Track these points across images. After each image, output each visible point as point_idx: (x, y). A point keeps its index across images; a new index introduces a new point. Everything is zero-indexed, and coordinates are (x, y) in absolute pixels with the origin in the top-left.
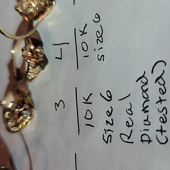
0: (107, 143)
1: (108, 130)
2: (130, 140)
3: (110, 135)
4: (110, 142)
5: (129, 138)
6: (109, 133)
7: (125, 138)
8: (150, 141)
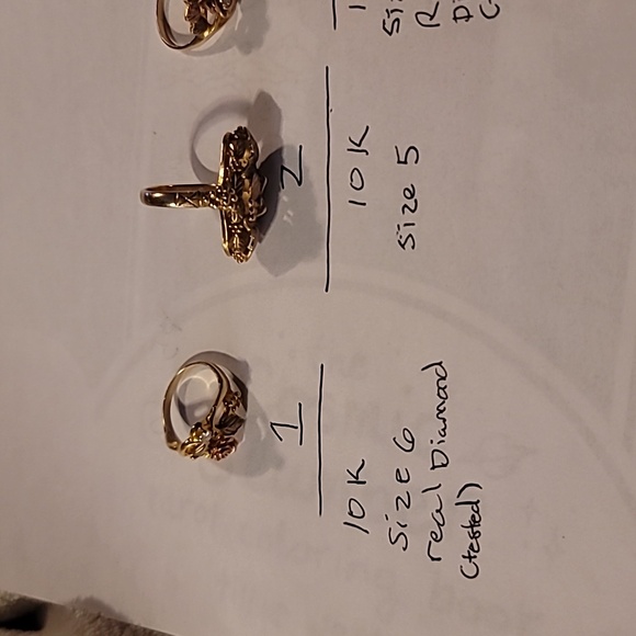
0: (390, 34)
1: (392, 11)
2: (434, 22)
3: (397, 20)
4: (397, 31)
5: (432, 17)
6: (394, 16)
7: (425, 19)
8: (469, 16)
